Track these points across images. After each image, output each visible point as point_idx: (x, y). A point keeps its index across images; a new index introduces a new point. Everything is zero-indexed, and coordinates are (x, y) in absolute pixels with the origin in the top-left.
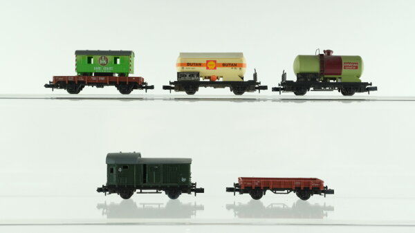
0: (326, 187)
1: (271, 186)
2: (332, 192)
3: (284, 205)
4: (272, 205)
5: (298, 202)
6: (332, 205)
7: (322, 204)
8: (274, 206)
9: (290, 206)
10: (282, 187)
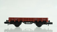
0: (49, 21)
1: (23, 20)
2: (52, 23)
3: (31, 29)
4: (25, 29)
5: (36, 28)
6: (52, 29)
7: (47, 29)
8: (26, 30)
9: (33, 30)
10: (29, 20)
